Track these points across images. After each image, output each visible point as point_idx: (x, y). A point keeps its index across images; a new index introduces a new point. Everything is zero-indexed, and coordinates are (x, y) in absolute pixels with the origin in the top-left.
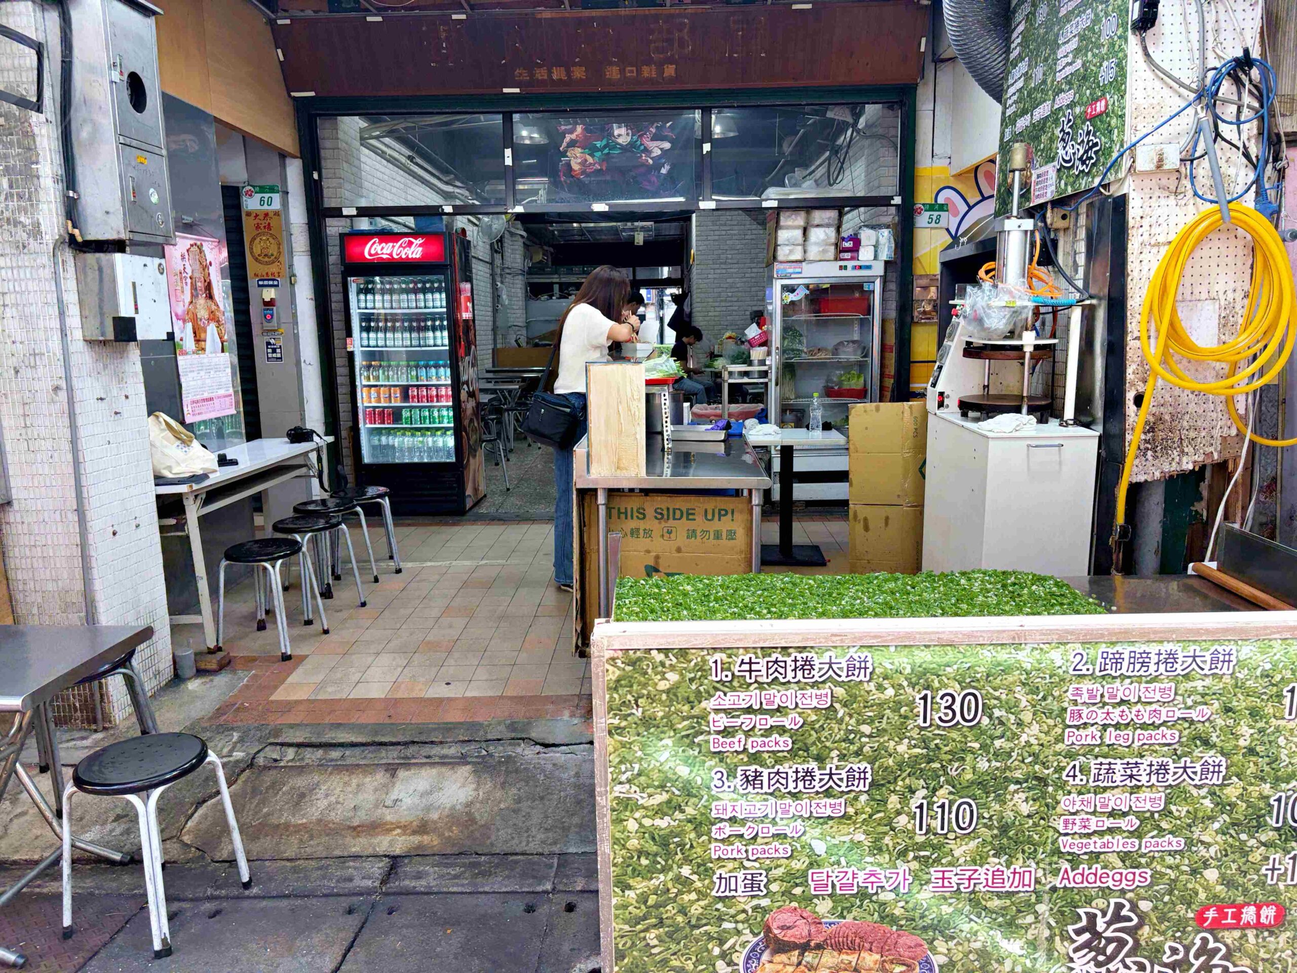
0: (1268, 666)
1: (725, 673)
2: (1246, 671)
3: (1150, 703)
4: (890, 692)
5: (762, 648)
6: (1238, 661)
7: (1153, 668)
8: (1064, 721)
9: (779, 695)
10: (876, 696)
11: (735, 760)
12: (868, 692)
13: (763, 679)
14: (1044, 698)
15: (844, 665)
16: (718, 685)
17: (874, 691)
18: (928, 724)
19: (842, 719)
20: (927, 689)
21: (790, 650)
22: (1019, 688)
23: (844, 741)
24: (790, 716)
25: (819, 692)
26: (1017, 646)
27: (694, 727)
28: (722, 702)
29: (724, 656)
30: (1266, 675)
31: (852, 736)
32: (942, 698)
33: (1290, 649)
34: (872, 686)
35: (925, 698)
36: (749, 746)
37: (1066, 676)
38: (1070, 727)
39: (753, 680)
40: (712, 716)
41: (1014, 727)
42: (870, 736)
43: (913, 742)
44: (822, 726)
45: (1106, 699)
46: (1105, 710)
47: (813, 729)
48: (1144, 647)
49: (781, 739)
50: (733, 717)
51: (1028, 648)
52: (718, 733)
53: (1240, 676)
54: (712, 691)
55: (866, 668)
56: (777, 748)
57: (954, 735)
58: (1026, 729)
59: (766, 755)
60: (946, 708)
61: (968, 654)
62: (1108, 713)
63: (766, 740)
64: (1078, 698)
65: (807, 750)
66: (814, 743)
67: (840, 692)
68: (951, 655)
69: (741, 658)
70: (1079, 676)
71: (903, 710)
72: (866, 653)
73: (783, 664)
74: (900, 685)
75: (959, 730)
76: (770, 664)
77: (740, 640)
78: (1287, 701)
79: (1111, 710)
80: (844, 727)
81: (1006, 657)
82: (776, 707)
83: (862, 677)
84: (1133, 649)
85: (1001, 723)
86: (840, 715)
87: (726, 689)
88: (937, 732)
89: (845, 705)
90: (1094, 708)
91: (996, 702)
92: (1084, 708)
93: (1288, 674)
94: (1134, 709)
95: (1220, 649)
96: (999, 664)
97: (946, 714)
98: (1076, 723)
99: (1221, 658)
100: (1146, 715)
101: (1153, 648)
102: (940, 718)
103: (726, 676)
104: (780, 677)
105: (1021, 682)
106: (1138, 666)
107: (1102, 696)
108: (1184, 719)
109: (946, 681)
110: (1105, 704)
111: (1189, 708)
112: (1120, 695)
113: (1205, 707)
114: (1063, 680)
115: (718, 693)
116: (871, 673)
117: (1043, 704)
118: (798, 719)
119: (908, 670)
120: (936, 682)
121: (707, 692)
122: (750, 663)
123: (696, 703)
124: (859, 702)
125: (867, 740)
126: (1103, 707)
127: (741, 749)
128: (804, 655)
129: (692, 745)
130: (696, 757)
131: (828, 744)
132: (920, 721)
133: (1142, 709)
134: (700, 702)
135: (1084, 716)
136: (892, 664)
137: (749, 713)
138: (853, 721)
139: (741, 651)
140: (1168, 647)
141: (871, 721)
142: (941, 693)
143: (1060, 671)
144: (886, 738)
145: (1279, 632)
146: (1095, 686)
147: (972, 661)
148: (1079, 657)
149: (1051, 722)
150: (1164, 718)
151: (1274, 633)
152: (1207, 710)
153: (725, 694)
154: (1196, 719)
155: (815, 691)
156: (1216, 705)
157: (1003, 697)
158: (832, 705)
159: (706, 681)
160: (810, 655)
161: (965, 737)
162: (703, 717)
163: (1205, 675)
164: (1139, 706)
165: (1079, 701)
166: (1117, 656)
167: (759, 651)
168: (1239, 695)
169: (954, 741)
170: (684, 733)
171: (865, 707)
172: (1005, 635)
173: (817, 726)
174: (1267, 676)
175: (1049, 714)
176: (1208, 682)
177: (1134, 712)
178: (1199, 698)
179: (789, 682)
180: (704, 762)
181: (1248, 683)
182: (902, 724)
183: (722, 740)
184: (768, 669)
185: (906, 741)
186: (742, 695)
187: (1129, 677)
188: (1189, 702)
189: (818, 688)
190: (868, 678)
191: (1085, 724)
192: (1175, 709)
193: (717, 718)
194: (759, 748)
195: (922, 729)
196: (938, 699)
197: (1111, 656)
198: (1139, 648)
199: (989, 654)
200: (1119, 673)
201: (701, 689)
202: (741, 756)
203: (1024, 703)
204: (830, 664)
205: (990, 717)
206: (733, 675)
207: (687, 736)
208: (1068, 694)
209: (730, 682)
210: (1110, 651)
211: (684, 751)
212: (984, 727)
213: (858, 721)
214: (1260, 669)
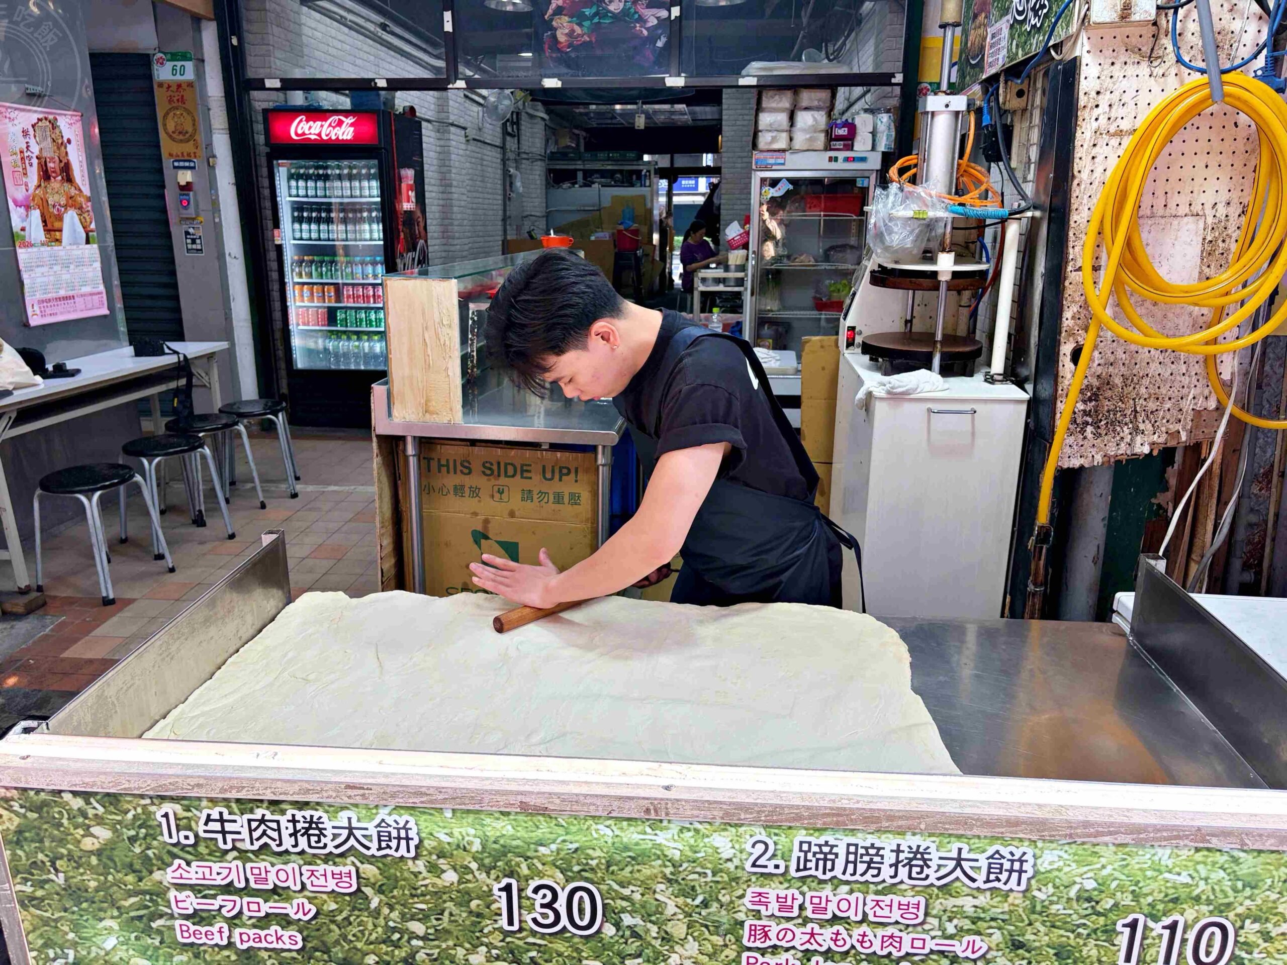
0: (1090, 885)
1: (182, 833)
2: (1051, 890)
3: (884, 925)
4: (451, 877)
5: (238, 801)
6: (1036, 873)
7: (887, 872)
8: (739, 940)
9: (273, 870)
10: (428, 880)
11: (218, 958)
12: (416, 874)
13: (247, 846)
14: (705, 904)
15: (373, 832)
16: (175, 850)
17: (425, 873)
18: (516, 927)
19: (377, 913)
20: (511, 875)
21: (284, 806)
22: (663, 887)
23: (384, 942)
24: (295, 902)
25: (337, 870)
26: (656, 824)
27: (147, 907)
28: (185, 875)
29: (178, 808)
30: (1085, 897)
31: (396, 936)
32: (536, 890)
33: (1133, 862)
34: (420, 866)
35: (508, 889)
36: (236, 939)
37: (739, 873)
38: (749, 949)
39: (229, 846)
40: (172, 894)
41: (657, 943)
42: (424, 938)
43: (494, 952)
44: (346, 919)
45: (809, 913)
46: (808, 929)
47: (333, 922)
48: (870, 840)
49: (286, 934)
50: (204, 897)
51: (674, 829)
52: (187, 917)
53: (1041, 896)
54: (167, 858)
55: (408, 839)
56: (280, 945)
57: (559, 946)
58: (677, 948)
59: (265, 955)
60: (543, 906)
61: (573, 829)
62: (812, 935)
63: (263, 933)
64: (762, 908)
65: (327, 951)
66: (337, 942)
67: (370, 871)
68: (544, 829)
69: (206, 812)
70: (762, 874)
71: (474, 904)
72: (406, 817)
73: (274, 825)
74: (467, 867)
75: (567, 940)
76: (254, 825)
77: (199, 785)
78: (1123, 941)
79: (817, 929)
80: (381, 921)
81: (636, 837)
82: (271, 886)
83: (403, 851)
84: (853, 840)
85: (635, 935)
86: (374, 903)
87: (189, 857)
88: (531, 940)
89: (380, 891)
90: (789, 925)
91: (625, 904)
92: (772, 923)
93: (1127, 900)
94: (857, 932)
95: (1005, 852)
96: (626, 848)
97: (544, 916)
98: (758, 944)
99: (1007, 865)
100: (877, 944)
101: (888, 843)
102: (535, 920)
103: (186, 838)
104: (273, 845)
105: (664, 876)
106: (861, 867)
107: (802, 907)
108: (942, 952)
109: (540, 867)
110: (806, 921)
111: (951, 937)
112: (832, 908)
113: (977, 938)
114: (736, 879)
115: (177, 862)
116: (417, 847)
117: (704, 912)
118: (308, 906)
119: (476, 846)
120: (524, 866)
121: (159, 858)
122: (222, 821)
123: (145, 873)
124: (403, 888)
125: (421, 943)
126: (804, 925)
127: (225, 942)
128: (307, 813)
129: (148, 931)
130: (157, 949)
131: (359, 945)
132: (503, 922)
133: (869, 932)
134: (151, 872)
135: (772, 935)
136: (450, 835)
137: (229, 893)
138: (395, 915)
139: (204, 803)
140: (911, 841)
141: (424, 918)
142: (533, 884)
143: (731, 866)
144: (451, 943)
145: (1110, 833)
146: (789, 892)
147: (577, 840)
148: (760, 848)
149: (718, 940)
150: (906, 948)
151: (1102, 834)
152: (981, 944)
153: (188, 864)
154: (961, 955)
155: (330, 868)
156: (997, 936)
157: (637, 897)
158: (359, 890)
159: (155, 843)
160: (316, 815)
161: (579, 951)
162: (159, 892)
163: (978, 889)
164: (864, 928)
165: (764, 912)
166: (826, 849)
167: (234, 805)
168: (1038, 925)
169: (560, 955)
170: (133, 914)
171: (412, 896)
172: (633, 804)
173: (339, 918)
174: (1089, 900)
175: (716, 928)
176: (983, 900)
177: (855, 936)
178: (967, 924)
179: (287, 852)
180: (172, 956)
181: (1054, 908)
182: (474, 924)
183: (193, 928)
184: (251, 831)
185: (483, 949)
186: (216, 867)
187: (847, 883)
188: (951, 929)
189: (335, 864)
190: (413, 853)
191: (775, 947)
192: (928, 938)
193: (181, 896)
194: (251, 943)
195: (507, 934)
196: (529, 892)
197: (815, 849)
198: (864, 840)
199: (608, 832)
200: (829, 875)
201: (150, 853)
202: (226, 953)
203: (671, 909)
204: (350, 829)
205: (617, 925)
206: (196, 836)
207: (140, 918)
208: (746, 901)
209: (195, 845)
210: (814, 840)
211: (137, 938)
212: (607, 940)
213: (403, 915)
214: (1076, 888)
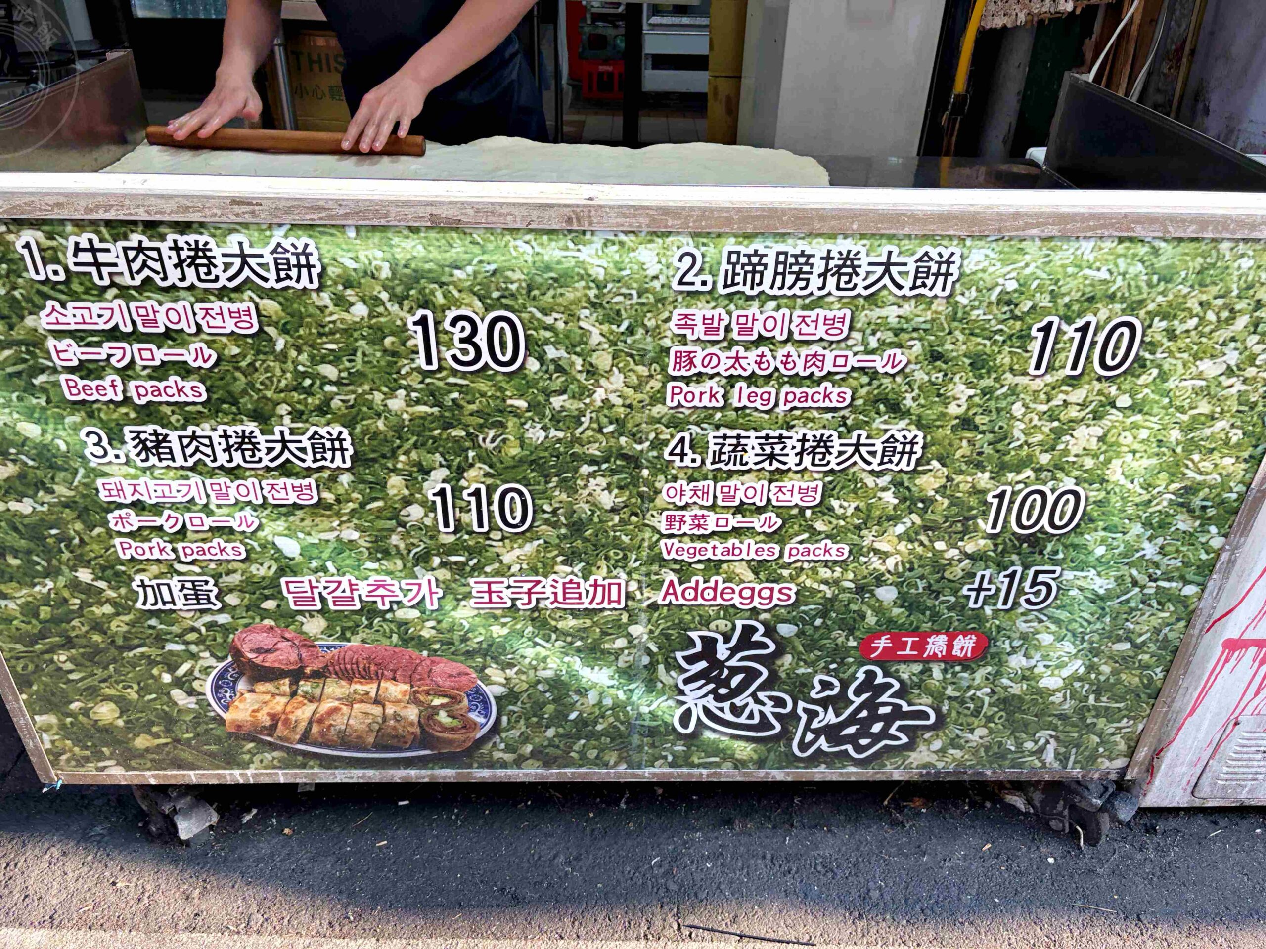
0: (1012, 286)
1: (51, 268)
2: (974, 293)
3: (808, 343)
4: (360, 310)
5: (108, 223)
6: (961, 275)
7: (815, 282)
8: (664, 369)
9: (162, 310)
10: (336, 315)
11: (115, 416)
12: (322, 309)
13: (126, 280)
14: (631, 331)
15: (269, 259)
16: (45, 289)
17: (332, 308)
18: (435, 367)
19: (284, 355)
20: (424, 306)
21: (163, 230)
22: (586, 312)
23: (295, 389)
24: (192, 347)
25: (234, 307)
26: (579, 235)
27: (25, 361)
28: (62, 319)
29: (39, 235)
30: (1006, 300)
31: (307, 382)
32: (453, 323)
33: (1056, 257)
34: (325, 298)
35: (423, 322)
36: (132, 393)
37: (666, 293)
38: (675, 378)
39: (106, 282)
40: (51, 343)
41: (582, 377)
42: (338, 383)
43: (414, 395)
44: (251, 364)
45: (735, 335)
46: (733, 353)
47: (238, 369)
48: (802, 246)
49: (188, 385)
50: (88, 345)
51: (598, 241)
52: (71, 370)
53: (963, 301)
54: (37, 300)
55: (309, 267)
56: (183, 399)
57: (483, 385)
58: (603, 381)
59: (167, 410)
60: (462, 341)
61: (490, 246)
62: (737, 359)
63: (161, 385)
64: (688, 332)
65: (235, 403)
66: (244, 392)
67: (270, 306)
68: (459, 248)
69: (72, 239)
70: (689, 293)
71: (388, 341)
72: (305, 240)
73: (155, 254)
74: (377, 298)
75: (490, 378)
76: (131, 254)
77: (59, 205)
78: (1035, 347)
79: (742, 353)
80: (290, 366)
81: (558, 254)
82: (162, 329)
83: (304, 282)
84: (782, 247)
85: (560, 369)
86: (280, 345)
87: (63, 297)
88: (452, 380)
89: (284, 331)
90: (714, 350)
91: (548, 334)
92: (698, 349)
93: (1044, 301)
94: (781, 353)
95: (933, 254)
96: (548, 268)
97: (465, 352)
98: (683, 373)
99: (934, 268)
100: (800, 363)
101: (818, 248)
102: (454, 357)
103: (54, 273)
104: (157, 278)
105: (589, 301)
106: (790, 279)
107: (728, 329)
108: (862, 369)
109: (456, 294)
110: (732, 343)
111: (873, 352)
112: (758, 327)
113: (898, 351)
114: (661, 300)
115: (50, 303)
116: (320, 276)
117: (629, 340)
118: (207, 352)
119: (385, 273)
120: (439, 294)
121: (29, 300)
122: (93, 250)
123: (15, 319)
124: (309, 326)
125: (334, 389)
126: (729, 348)
127: (120, 398)
128: (192, 238)
129: (31, 389)
130: (43, 409)
131: (269, 394)
132: (421, 361)
133: (793, 353)
134: (22, 318)
135: (697, 361)
136: (355, 259)
137: (117, 339)
138: (303, 358)
139: (69, 228)
140: (843, 245)
141: (334, 359)
142: (451, 315)
143: (657, 284)
144: (366, 387)
145: (1037, 225)
146: (716, 313)
147: (495, 260)
148: (688, 260)
149: (642, 370)
150: (829, 367)
151: (1033, 226)
152: (901, 357)
153: (63, 306)
154: (881, 370)
155: (226, 306)
156: (918, 348)
157: (560, 325)
158: (261, 330)
159: (20, 281)
160: (202, 239)
161: (502, 389)
162: (35, 342)
163: (904, 297)
164: (789, 348)
165: (690, 337)
166: (755, 260)
167: (103, 230)
168: (957, 333)
169: (483, 395)
170: (10, 370)
171: (321, 335)
172: (552, 213)
173: (243, 364)
174: (1008, 303)
175: (640, 357)
176: (908, 309)
177: (780, 358)
178: (889, 337)
179: (173, 287)
180: (63, 418)
181: (976, 312)
182: (390, 364)
183: (81, 383)
184: (129, 262)
185: (402, 393)
186: (95, 308)
187: (775, 298)
188: (873, 343)
189: (231, 300)
190: (316, 285)
191: (700, 374)
192: (850, 354)
193: (61, 346)
194: (150, 398)
195: (426, 374)
196: (446, 325)
197: (744, 260)
198: (793, 247)
199: (527, 248)
200: (757, 289)
201: (16, 293)
202: (123, 410)
203: (596, 338)
204: (243, 256)
205: (541, 359)
206: (67, 270)
207: (19, 374)
208: (672, 324)
209: (67, 282)
210: (743, 250)
211: (20, 399)
212: (531, 376)
213: (312, 357)
214: (998, 289)
